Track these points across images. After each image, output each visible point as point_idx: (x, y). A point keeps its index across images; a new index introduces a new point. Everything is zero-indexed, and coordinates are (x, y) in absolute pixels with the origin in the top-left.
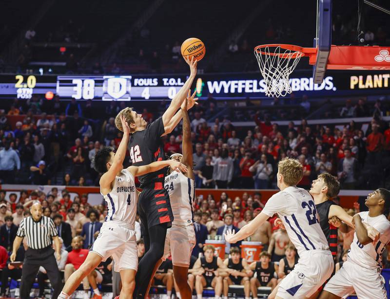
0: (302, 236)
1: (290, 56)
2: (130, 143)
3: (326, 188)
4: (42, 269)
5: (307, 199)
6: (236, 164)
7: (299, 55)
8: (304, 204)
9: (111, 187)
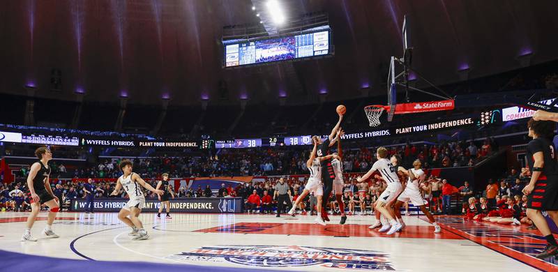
0: (388, 177)
1: (379, 110)
2: (317, 149)
3: (396, 160)
4: (285, 203)
5: (389, 163)
6: (353, 164)
7: (382, 109)
8: (388, 165)
9: (311, 165)
